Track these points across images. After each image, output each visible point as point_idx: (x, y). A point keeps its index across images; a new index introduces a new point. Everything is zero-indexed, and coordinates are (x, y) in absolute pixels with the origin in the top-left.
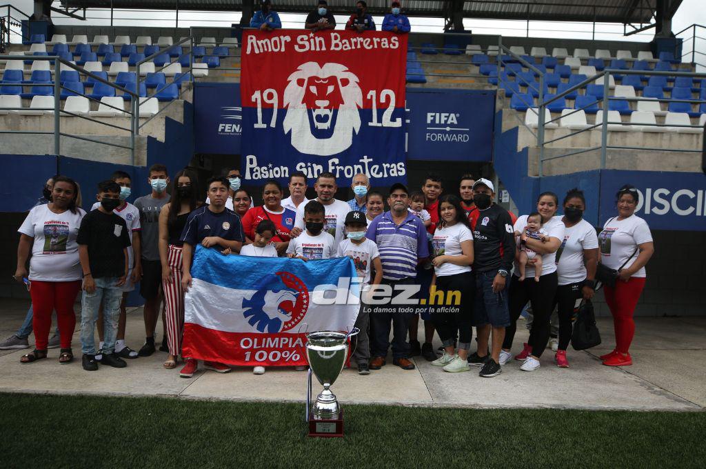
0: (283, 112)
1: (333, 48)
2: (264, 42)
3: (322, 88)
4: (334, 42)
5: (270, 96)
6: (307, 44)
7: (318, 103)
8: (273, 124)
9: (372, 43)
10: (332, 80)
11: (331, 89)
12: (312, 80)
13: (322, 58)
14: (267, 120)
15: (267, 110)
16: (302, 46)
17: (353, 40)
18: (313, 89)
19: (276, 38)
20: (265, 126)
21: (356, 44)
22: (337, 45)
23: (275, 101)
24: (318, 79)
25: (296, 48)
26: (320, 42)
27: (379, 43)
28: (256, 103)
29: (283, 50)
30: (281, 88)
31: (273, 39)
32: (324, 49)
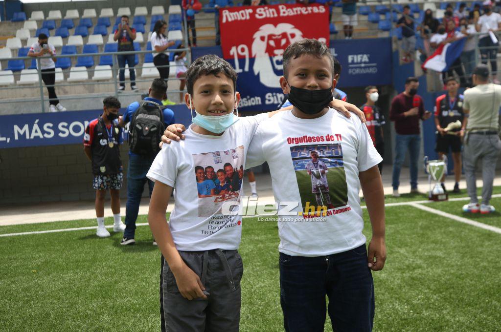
0: (252, 60)
1: (282, 14)
2: (234, 14)
3: (278, 42)
4: (282, 11)
5: (243, 50)
6: (264, 13)
7: (276, 52)
8: (247, 69)
9: (307, 10)
10: (284, 35)
11: (284, 42)
12: (270, 37)
13: (275, 21)
14: (242, 66)
15: (242, 59)
16: (261, 15)
17: (295, 9)
18: (272, 43)
19: (242, 11)
20: (241, 71)
21: (297, 11)
22: (284, 13)
23: (246, 53)
24: (275, 36)
25: (257, 16)
26: (273, 12)
27: (312, 10)
28: (233, 56)
29: (248, 18)
30: (249, 42)
31: (240, 12)
32: (276, 15)
